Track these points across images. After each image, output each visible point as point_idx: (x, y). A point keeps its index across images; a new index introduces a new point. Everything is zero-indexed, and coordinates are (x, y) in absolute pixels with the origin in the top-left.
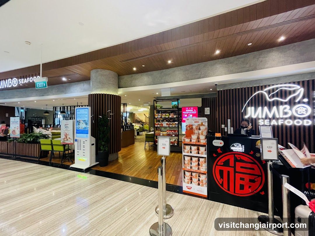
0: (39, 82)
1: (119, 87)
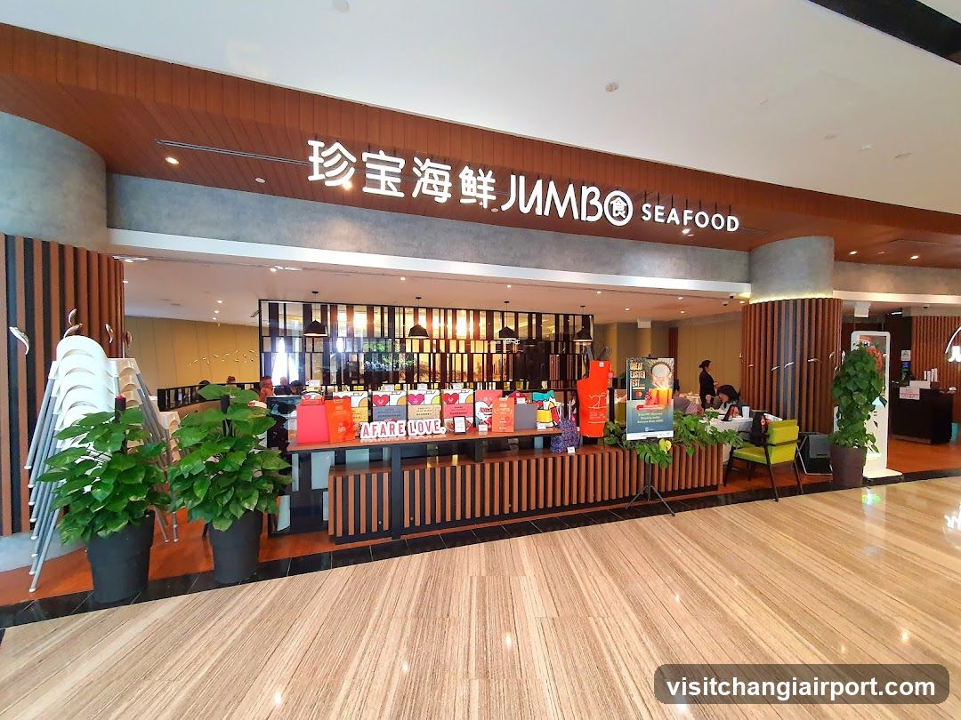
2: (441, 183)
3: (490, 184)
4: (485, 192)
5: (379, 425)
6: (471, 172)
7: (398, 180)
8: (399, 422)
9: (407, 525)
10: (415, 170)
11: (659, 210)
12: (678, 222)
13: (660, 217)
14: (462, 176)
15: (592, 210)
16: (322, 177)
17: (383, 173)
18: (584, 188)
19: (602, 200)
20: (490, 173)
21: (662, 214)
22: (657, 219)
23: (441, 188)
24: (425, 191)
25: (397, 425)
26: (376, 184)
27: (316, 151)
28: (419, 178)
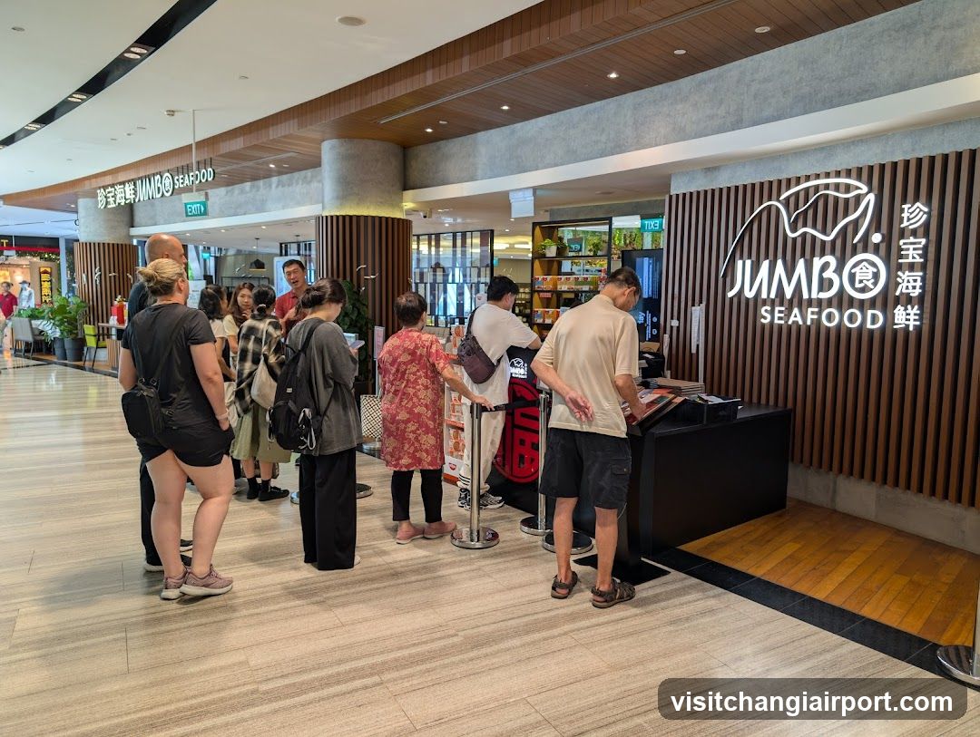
0: (193, 204)
1: (405, 188)
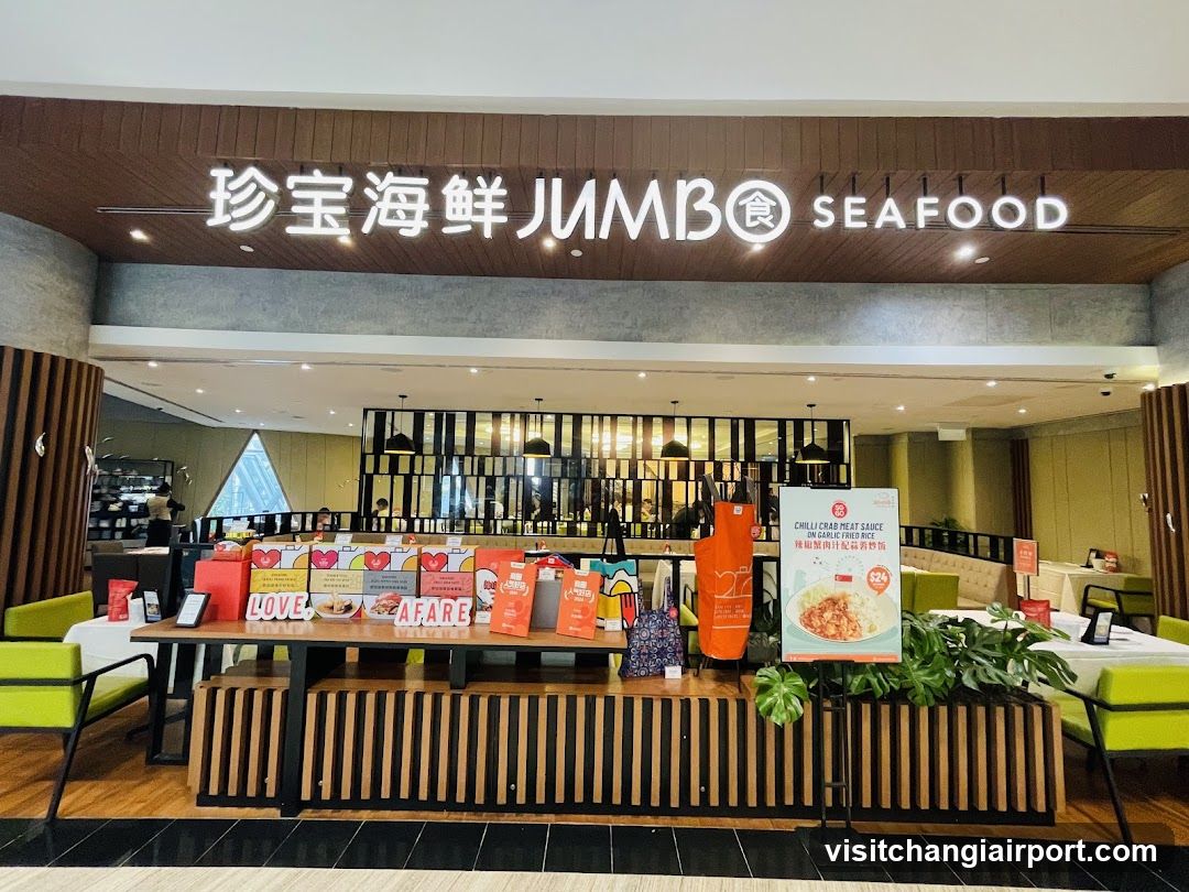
2: (410, 206)
3: (496, 199)
4: (488, 212)
5: (426, 602)
6: (465, 183)
7: (342, 210)
8: (460, 600)
9: (306, 795)
10: (368, 192)
11: (854, 206)
12: (902, 225)
13: (855, 218)
14: (447, 190)
15: (698, 220)
16: (227, 218)
17: (318, 202)
18: (681, 184)
19: (719, 200)
20: (498, 180)
21: (861, 212)
22: (849, 224)
23: (410, 214)
24: (384, 222)
25: (456, 605)
26: (306, 219)
27: (221, 183)
28: (373, 203)
